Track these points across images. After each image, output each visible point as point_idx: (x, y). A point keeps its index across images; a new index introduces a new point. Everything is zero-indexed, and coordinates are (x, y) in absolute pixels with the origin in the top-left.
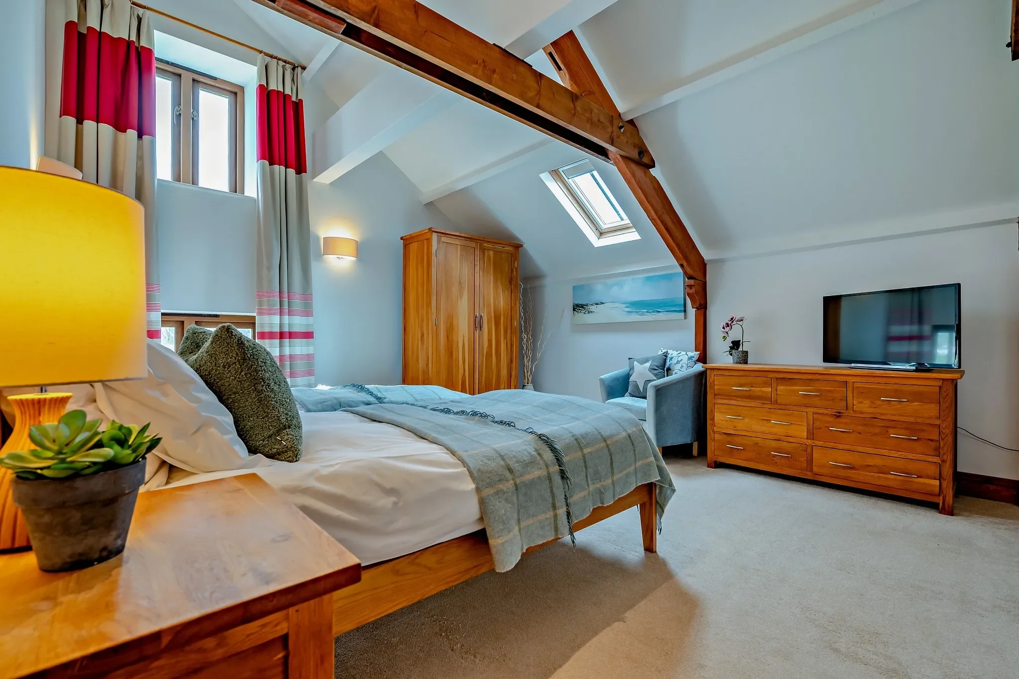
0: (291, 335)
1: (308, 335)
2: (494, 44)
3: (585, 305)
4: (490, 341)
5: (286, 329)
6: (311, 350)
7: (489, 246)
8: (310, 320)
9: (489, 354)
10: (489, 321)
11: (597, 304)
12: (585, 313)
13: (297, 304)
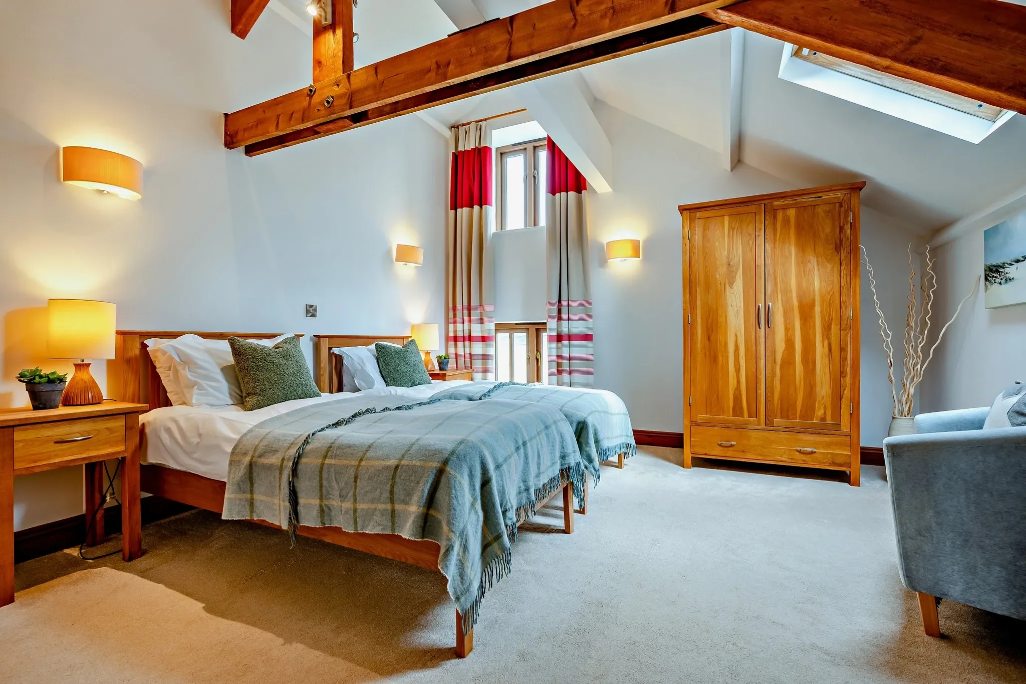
0: (570, 338)
1: (588, 337)
2: (449, 36)
3: (1001, 267)
4: (790, 343)
5: (565, 332)
6: (590, 351)
7: (785, 203)
8: (590, 323)
9: (788, 362)
10: (787, 313)
11: (1018, 261)
12: (1000, 283)
13: (576, 309)
